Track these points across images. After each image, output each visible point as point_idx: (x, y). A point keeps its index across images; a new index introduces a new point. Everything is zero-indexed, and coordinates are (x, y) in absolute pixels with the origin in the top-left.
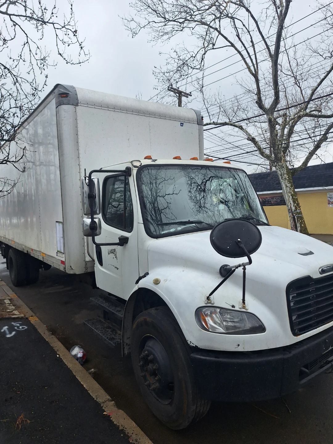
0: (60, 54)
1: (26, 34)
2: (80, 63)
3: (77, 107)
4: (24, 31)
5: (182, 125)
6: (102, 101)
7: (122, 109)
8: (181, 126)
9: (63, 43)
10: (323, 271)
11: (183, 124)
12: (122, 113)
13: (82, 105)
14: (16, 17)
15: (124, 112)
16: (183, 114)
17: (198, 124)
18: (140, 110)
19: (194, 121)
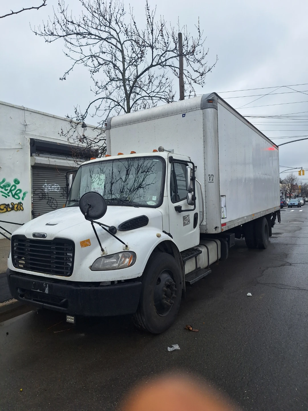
3: (110, 130)
6: (123, 121)
10: (34, 235)
11: (185, 114)
13: (112, 127)
15: (136, 122)
16: (185, 106)
17: (202, 109)
18: (148, 117)
19: (197, 107)
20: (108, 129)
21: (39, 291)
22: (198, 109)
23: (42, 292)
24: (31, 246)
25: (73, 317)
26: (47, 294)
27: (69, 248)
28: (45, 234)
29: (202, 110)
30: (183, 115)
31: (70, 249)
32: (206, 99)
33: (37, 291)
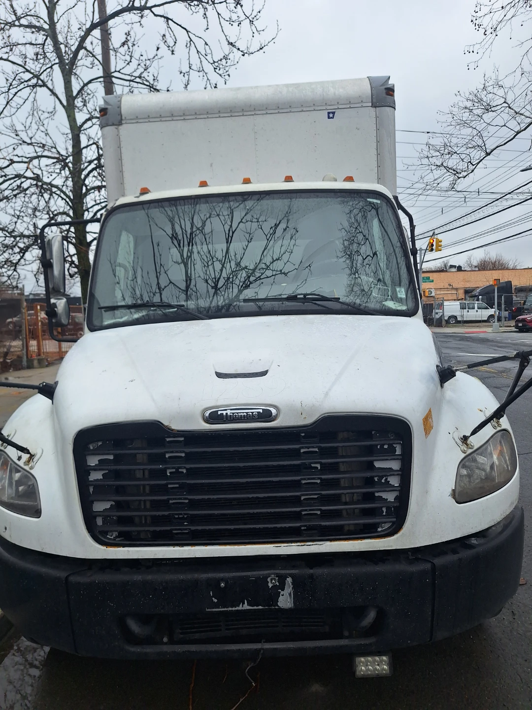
0: (231, 44)
1: (185, 29)
2: (261, 49)
3: (120, 127)
4: (180, 26)
5: (331, 115)
6: (161, 108)
7: (198, 113)
8: (329, 118)
9: (230, 23)
11: (334, 113)
12: (199, 120)
13: (128, 121)
14: (158, 7)
15: (202, 116)
16: (335, 94)
17: (374, 106)
18: (235, 107)
19: (364, 101)
20: (113, 125)
21: (246, 607)
22: (364, 105)
23: (260, 607)
24: (189, 457)
25: (384, 658)
26: (290, 610)
27: (382, 446)
28: (271, 409)
29: (373, 109)
30: (329, 113)
31: (386, 447)
32: (382, 85)
33: (240, 608)
